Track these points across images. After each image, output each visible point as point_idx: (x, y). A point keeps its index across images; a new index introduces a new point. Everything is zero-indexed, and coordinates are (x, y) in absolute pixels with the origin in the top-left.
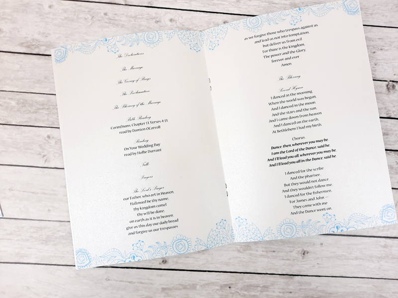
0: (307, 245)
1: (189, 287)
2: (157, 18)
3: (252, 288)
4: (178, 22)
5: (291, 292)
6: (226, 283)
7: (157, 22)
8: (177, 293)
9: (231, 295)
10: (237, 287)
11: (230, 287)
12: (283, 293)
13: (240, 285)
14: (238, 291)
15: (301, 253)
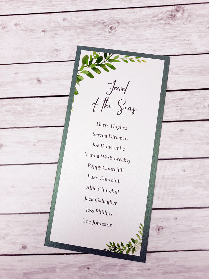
0: (161, 220)
1: (48, 270)
2: (3, 24)
3: (110, 267)
4: (22, 25)
5: (149, 269)
6: (84, 264)
7: (3, 28)
8: (38, 276)
9: (89, 276)
10: (95, 268)
11: (88, 268)
12: (142, 270)
13: (98, 266)
14: (96, 271)
15: (156, 229)
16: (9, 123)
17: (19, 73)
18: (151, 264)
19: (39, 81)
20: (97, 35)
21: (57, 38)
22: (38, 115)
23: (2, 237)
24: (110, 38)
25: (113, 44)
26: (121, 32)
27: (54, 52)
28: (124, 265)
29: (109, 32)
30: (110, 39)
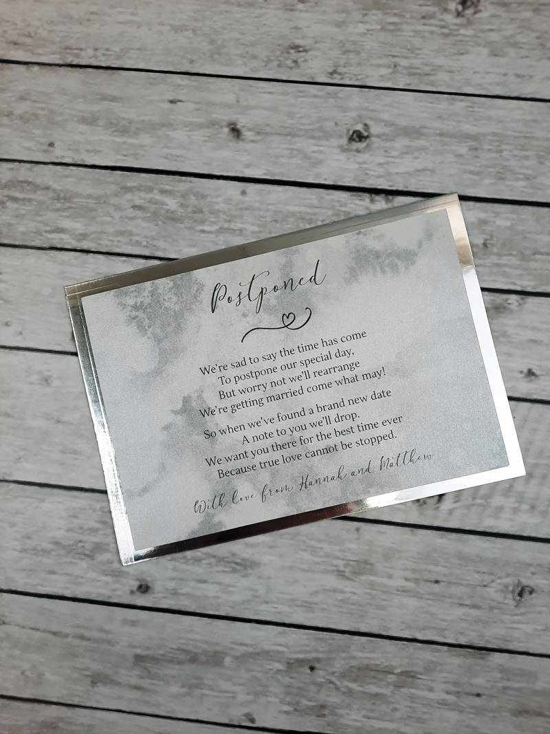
16: (138, 243)
17: (180, 101)
18: (488, 681)
19: (235, 131)
20: (419, 17)
21: (301, 11)
22: (221, 230)
23: (87, 552)
24: (456, 33)
25: (463, 51)
26: (493, 16)
27: (288, 53)
28: (412, 674)
29: (455, 14)
30: (456, 35)
